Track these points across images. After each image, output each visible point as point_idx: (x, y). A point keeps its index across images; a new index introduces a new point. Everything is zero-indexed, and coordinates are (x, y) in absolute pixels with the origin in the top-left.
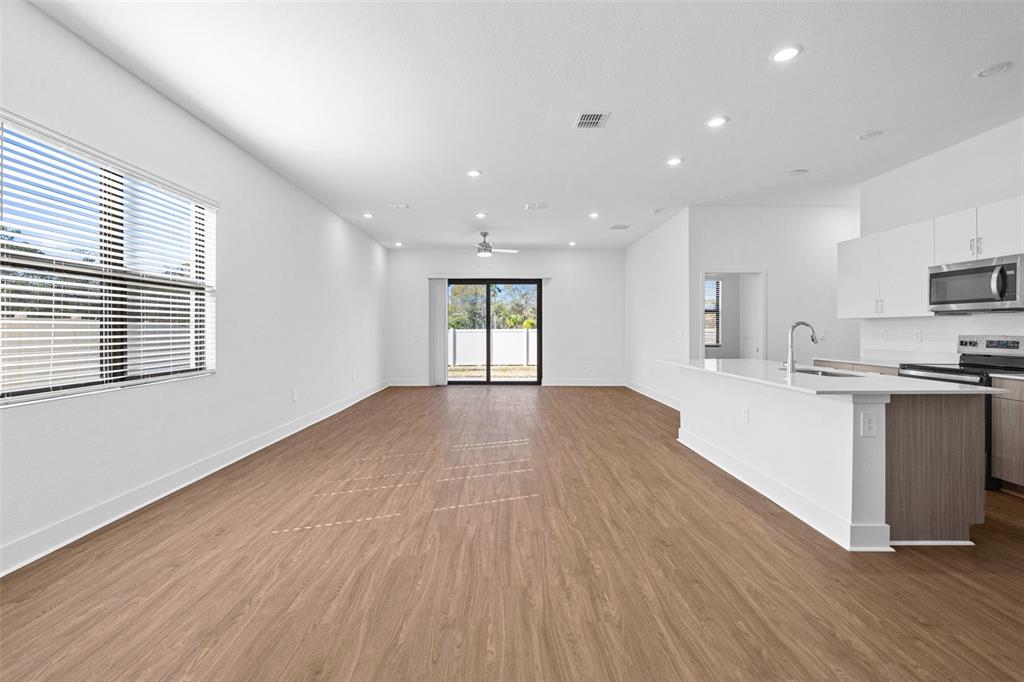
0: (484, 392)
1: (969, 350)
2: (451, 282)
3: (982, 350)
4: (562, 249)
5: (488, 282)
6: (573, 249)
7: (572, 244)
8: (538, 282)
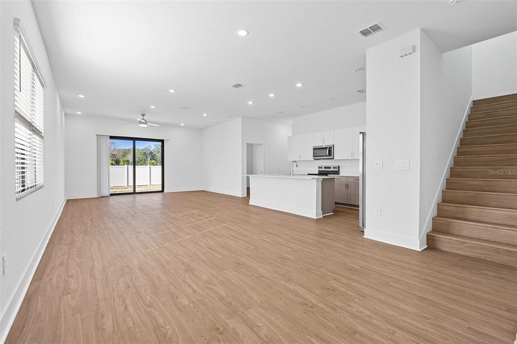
0: (132, 199)
1: (321, 169)
2: (112, 137)
3: (323, 169)
4: (177, 126)
5: (134, 139)
6: (183, 127)
7: (182, 124)
8: (162, 141)
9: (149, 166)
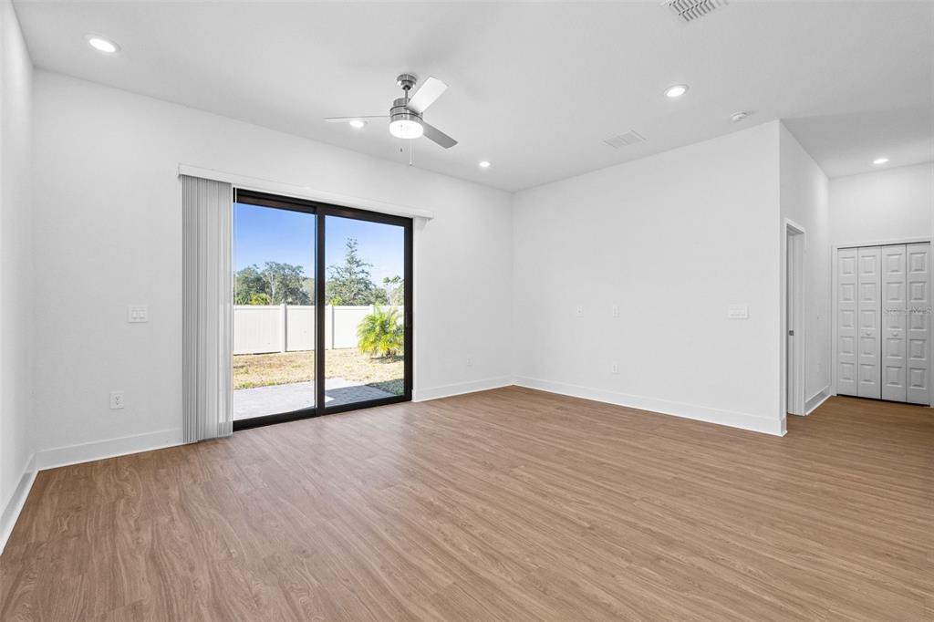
8: (406, 223)
9: (282, 306)
